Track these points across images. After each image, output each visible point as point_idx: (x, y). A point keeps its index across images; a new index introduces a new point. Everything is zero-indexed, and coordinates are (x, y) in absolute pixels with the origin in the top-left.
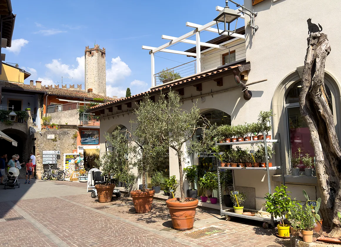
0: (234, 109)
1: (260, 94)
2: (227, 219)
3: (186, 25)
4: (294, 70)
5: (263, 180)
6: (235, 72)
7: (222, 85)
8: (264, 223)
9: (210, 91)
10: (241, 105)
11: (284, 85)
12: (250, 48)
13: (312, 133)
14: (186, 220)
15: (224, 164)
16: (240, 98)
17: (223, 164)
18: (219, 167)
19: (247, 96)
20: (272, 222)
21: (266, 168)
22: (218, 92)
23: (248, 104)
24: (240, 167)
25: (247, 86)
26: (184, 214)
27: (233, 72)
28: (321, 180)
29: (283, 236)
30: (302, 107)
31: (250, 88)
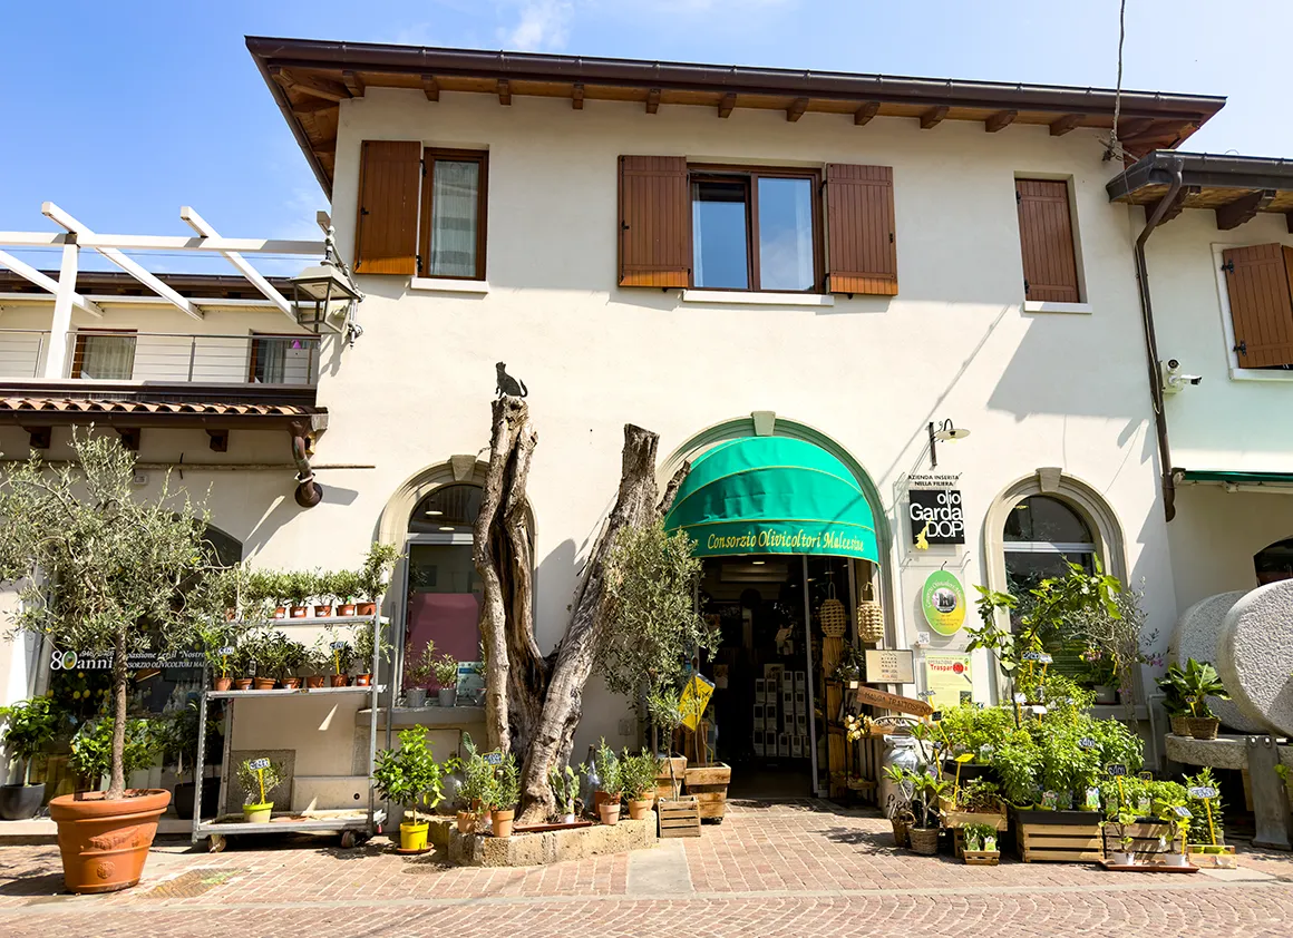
0: (261, 522)
1: (346, 497)
2: (214, 848)
3: (43, 211)
4: (444, 459)
5: (324, 726)
6: (298, 425)
7: (225, 451)
8: (347, 834)
9: (174, 456)
10: (281, 517)
11: (416, 488)
12: (333, 374)
13: (495, 604)
14: (132, 856)
15: (229, 683)
16: (282, 498)
17: (225, 684)
18: (211, 694)
19: (306, 496)
20: (370, 827)
21: (369, 688)
22: (204, 466)
23: (306, 516)
24: (289, 689)
25: (313, 471)
26: (132, 834)
27: (292, 426)
28: (499, 707)
29: (416, 848)
30: (482, 547)
31: (320, 478)
